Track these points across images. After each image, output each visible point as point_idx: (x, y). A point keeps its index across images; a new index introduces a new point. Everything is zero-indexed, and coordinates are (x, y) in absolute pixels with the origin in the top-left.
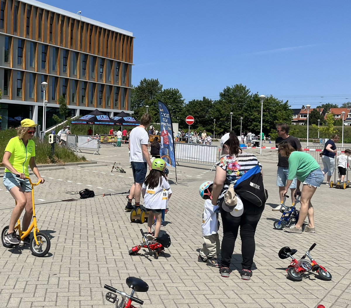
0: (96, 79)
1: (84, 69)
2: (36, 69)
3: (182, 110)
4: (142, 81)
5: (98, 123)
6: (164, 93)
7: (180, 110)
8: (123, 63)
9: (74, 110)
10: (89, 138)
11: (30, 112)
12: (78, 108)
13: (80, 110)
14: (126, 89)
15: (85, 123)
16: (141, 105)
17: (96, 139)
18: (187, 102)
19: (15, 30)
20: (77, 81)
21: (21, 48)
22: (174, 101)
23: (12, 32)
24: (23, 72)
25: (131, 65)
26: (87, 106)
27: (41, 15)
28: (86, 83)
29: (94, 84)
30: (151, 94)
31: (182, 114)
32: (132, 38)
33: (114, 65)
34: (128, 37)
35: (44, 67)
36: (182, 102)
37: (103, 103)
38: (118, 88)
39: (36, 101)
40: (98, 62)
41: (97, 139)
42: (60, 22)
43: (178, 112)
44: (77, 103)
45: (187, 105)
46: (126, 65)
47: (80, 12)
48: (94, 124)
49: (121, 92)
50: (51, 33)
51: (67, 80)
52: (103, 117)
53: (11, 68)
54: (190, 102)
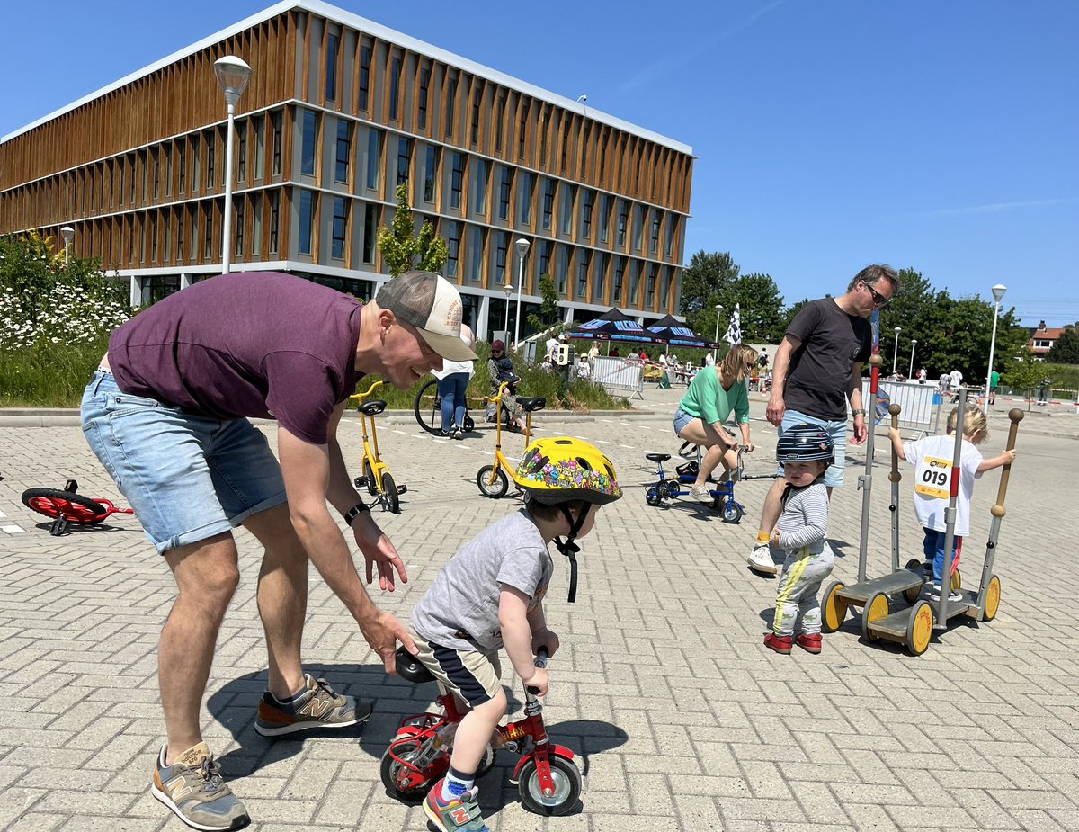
0: (611, 244)
1: (587, 222)
2: (488, 218)
3: (777, 319)
4: (695, 257)
5: (619, 337)
6: (742, 282)
7: (773, 319)
8: (668, 211)
9: (563, 310)
10: (619, 362)
11: (473, 309)
12: (571, 305)
13: (575, 310)
14: (671, 269)
15: (591, 335)
16: (690, 308)
17: (636, 366)
18: (789, 304)
19: (449, 132)
20: (570, 248)
21: (459, 172)
22: (761, 301)
23: (443, 136)
24: (461, 224)
25: (686, 217)
26: (589, 301)
27: (503, 101)
28: (589, 252)
29: (606, 256)
30: (714, 284)
31: (778, 330)
32: (690, 158)
33: (650, 215)
34: (682, 155)
35: (504, 214)
36: (779, 303)
37: (623, 297)
38: (656, 266)
39: (485, 286)
40: (617, 209)
41: (640, 365)
42: (542, 119)
43: (770, 325)
44: (570, 294)
45: (791, 311)
46: (676, 217)
47: (585, 97)
48: (610, 338)
49: (662, 274)
50: (522, 141)
51: (550, 244)
52: (628, 325)
53: (438, 214)
54: (796, 305)
